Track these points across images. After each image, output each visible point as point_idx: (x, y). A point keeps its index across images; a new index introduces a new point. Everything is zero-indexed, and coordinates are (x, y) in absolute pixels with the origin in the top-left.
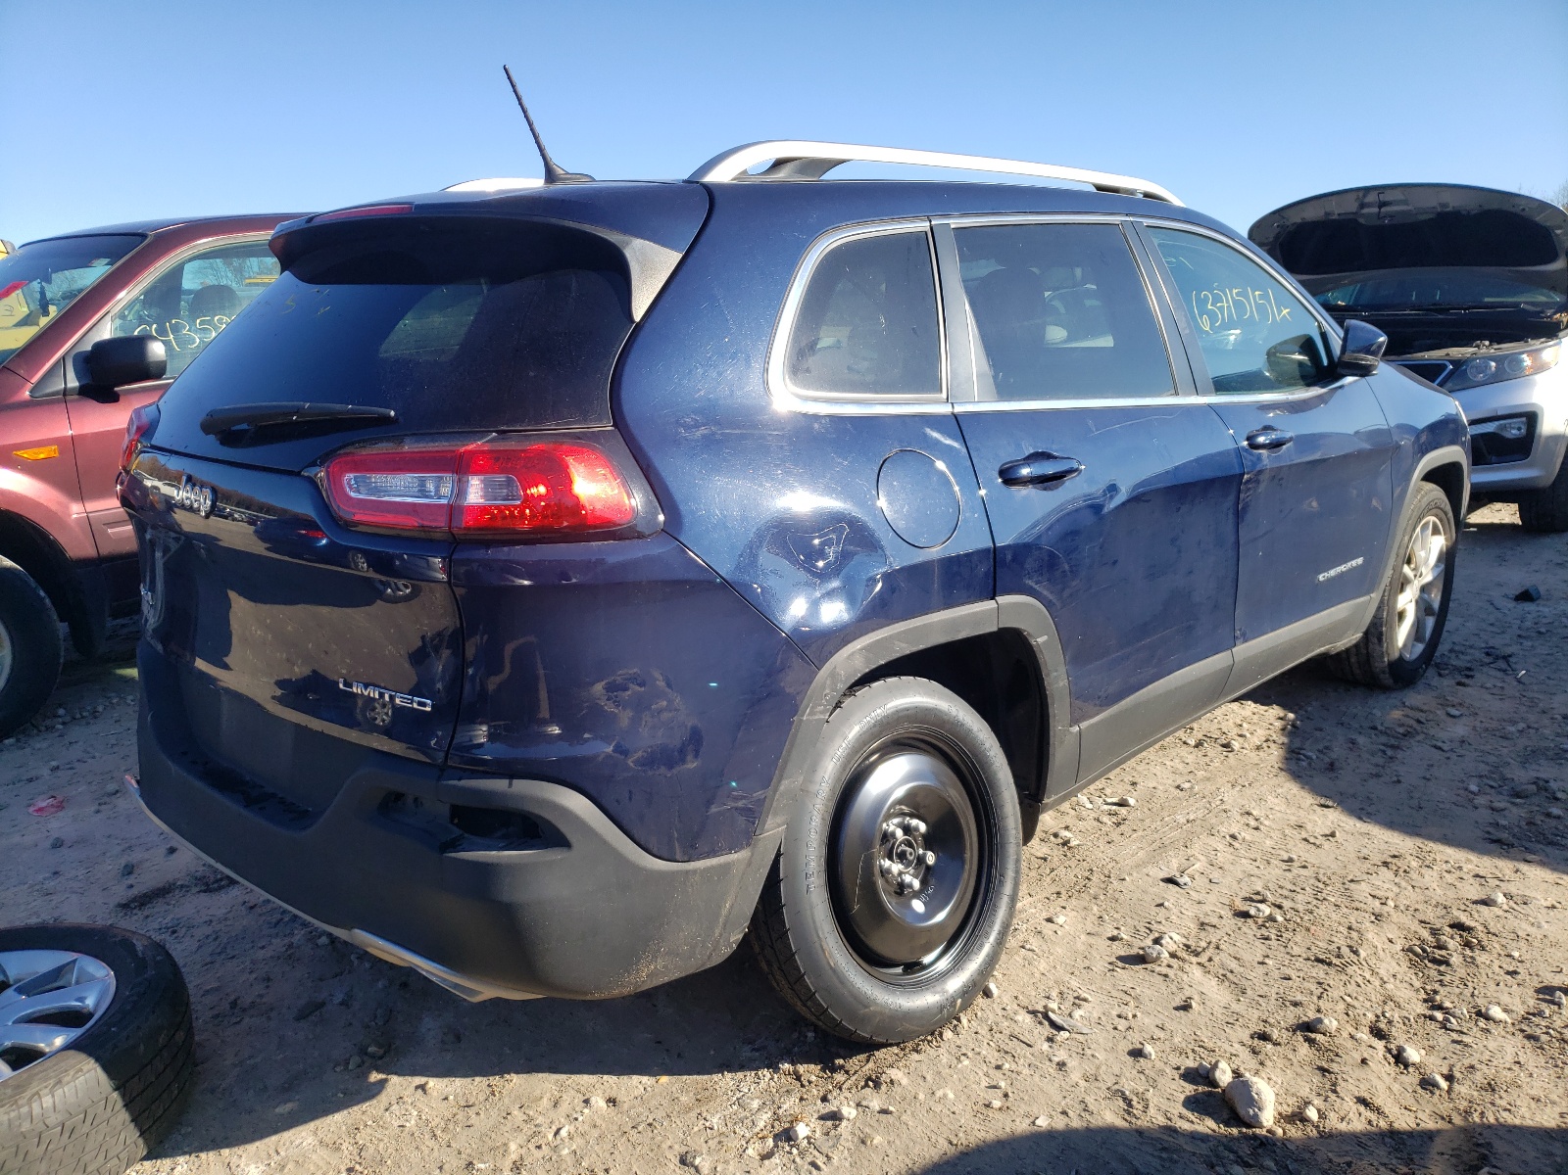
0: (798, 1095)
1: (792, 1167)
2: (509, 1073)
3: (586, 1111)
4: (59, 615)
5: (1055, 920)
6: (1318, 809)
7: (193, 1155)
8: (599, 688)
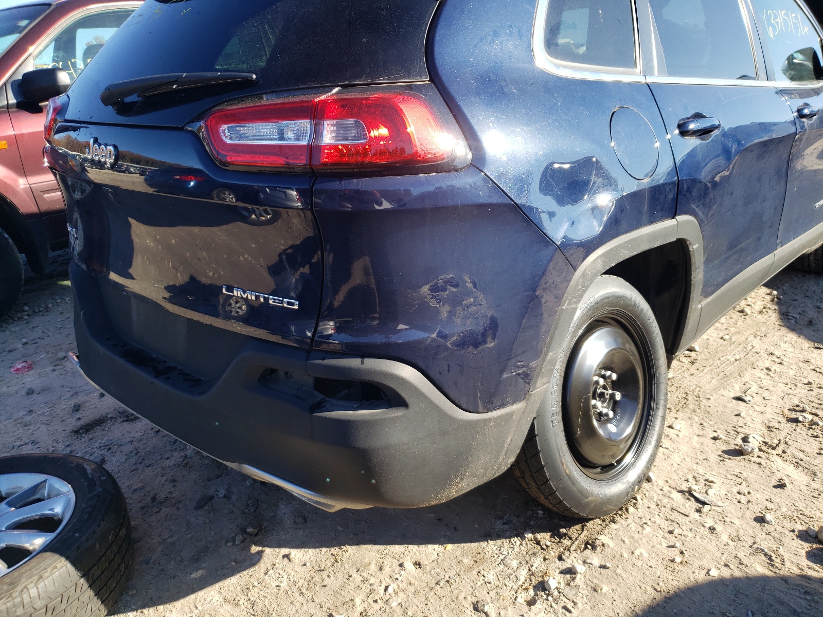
0: (542, 556)
1: (551, 611)
2: (344, 545)
3: (402, 573)
4: (18, 249)
5: (674, 427)
6: (815, 350)
7: (139, 611)
8: (425, 289)
